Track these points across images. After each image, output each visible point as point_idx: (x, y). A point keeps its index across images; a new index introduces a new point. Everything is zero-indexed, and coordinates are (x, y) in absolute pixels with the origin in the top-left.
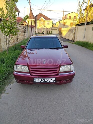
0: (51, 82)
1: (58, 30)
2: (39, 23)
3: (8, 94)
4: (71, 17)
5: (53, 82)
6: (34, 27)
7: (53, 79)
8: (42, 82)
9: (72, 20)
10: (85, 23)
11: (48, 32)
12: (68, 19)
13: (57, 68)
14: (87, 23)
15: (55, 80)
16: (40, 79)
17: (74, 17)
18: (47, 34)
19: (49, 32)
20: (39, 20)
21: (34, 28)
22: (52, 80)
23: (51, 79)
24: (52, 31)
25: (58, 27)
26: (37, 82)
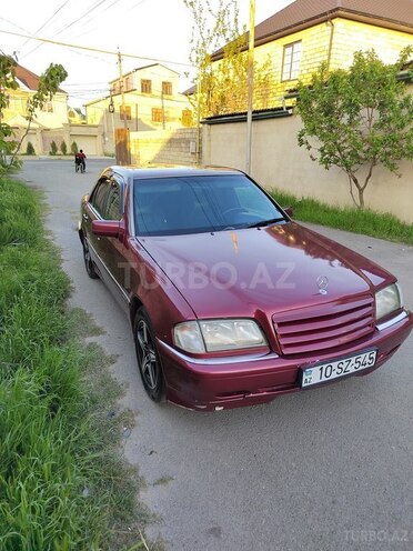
0: (361, 368)
1: (100, 137)
3: (171, 483)
4: (149, 81)
7: (368, 354)
8: (334, 375)
9: (154, 96)
10: (246, 114)
11: (53, 145)
12: (139, 89)
14: (254, 112)
15: (374, 355)
16: (324, 367)
17: (164, 83)
18: (51, 154)
19: (59, 146)
23: (364, 355)
24: (74, 144)
25: (96, 123)
26: (313, 382)
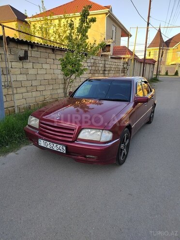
0: (59, 150)
2: (172, 54)
5: (62, 151)
6: (155, 62)
7: (61, 146)
8: (48, 147)
13: (73, 130)
15: (65, 148)
16: (45, 142)
20: (174, 48)
21: (154, 65)
22: (61, 148)
23: (59, 146)
26: (42, 145)
